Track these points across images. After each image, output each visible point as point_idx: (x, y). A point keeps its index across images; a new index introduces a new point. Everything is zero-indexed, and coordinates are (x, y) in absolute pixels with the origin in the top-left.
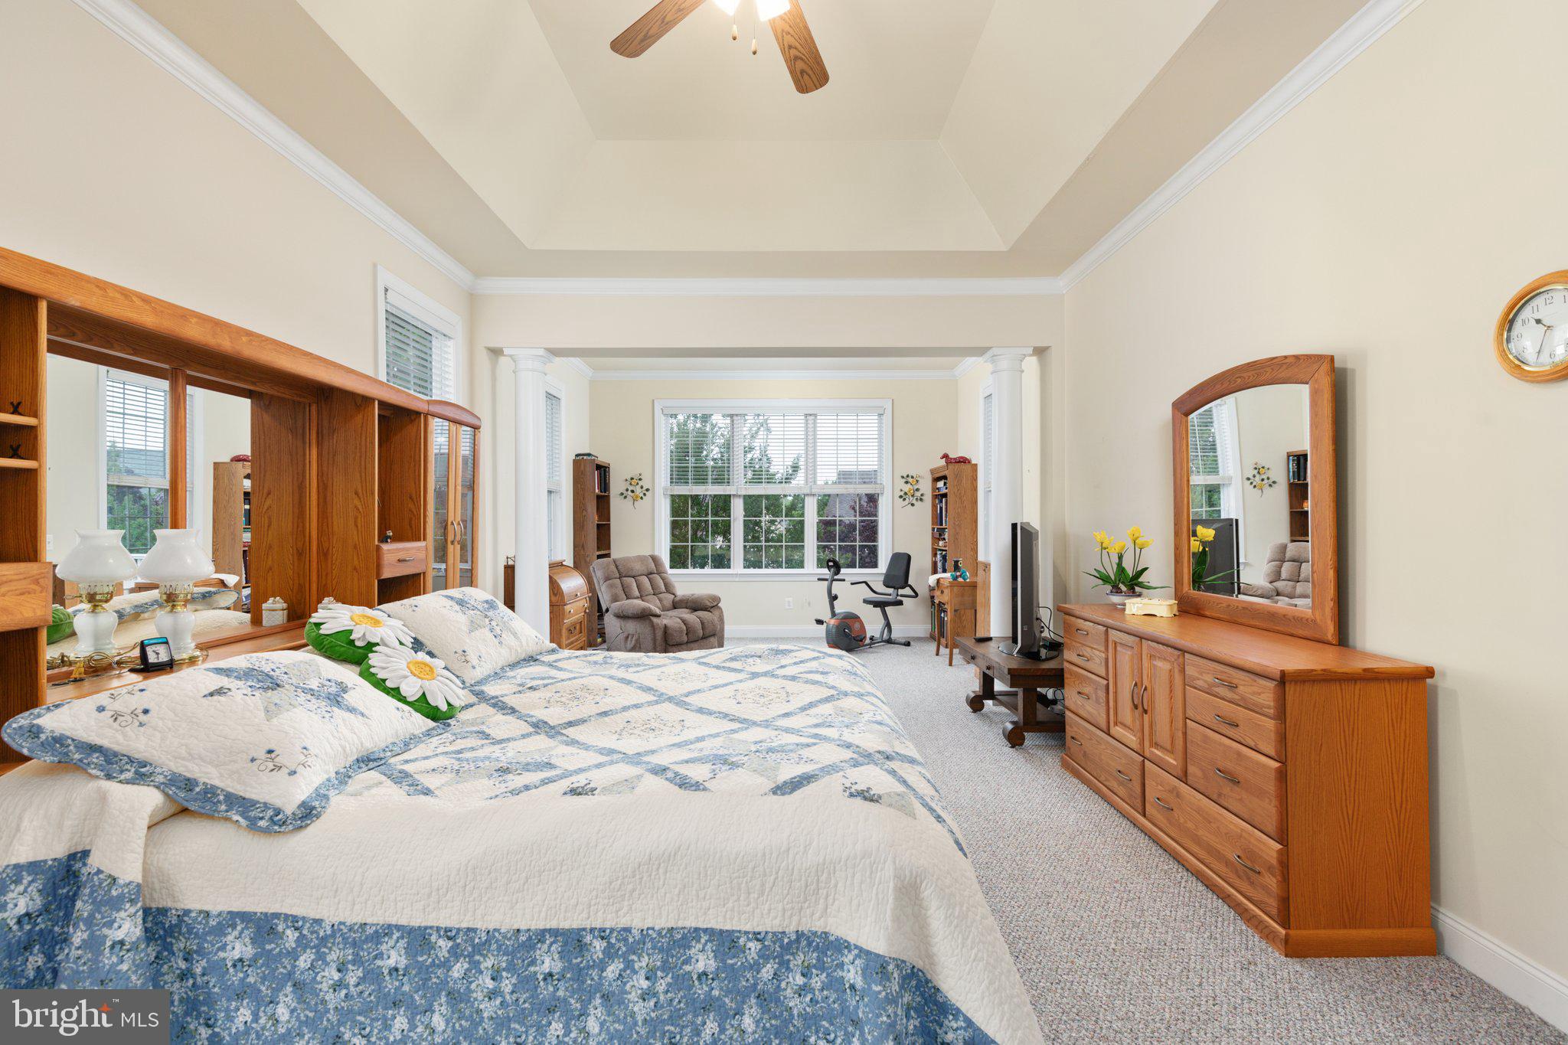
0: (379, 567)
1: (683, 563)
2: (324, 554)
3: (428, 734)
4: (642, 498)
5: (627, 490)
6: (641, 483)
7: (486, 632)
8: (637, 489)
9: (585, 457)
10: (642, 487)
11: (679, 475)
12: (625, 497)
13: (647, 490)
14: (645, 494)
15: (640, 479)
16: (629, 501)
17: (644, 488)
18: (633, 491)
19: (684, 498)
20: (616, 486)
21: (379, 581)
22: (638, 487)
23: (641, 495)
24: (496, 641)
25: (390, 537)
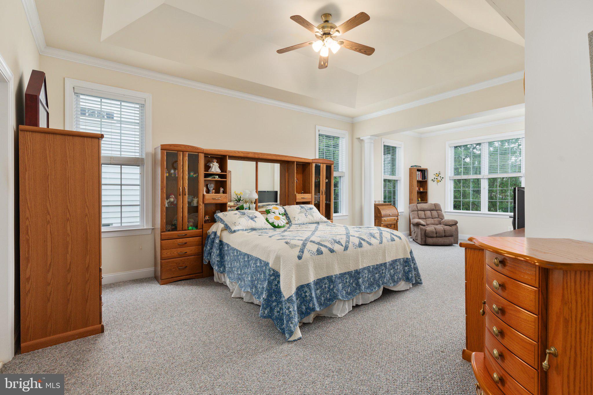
0: (296, 199)
1: (459, 208)
2: (288, 196)
3: (271, 229)
4: (440, 181)
5: (435, 178)
6: (440, 175)
7: (304, 215)
8: (439, 178)
9: (414, 167)
10: (440, 177)
11: (457, 171)
12: (434, 181)
13: (443, 178)
14: (441, 180)
15: (440, 174)
16: (435, 182)
17: (441, 177)
18: (437, 179)
19: (459, 181)
20: (430, 176)
21: (296, 202)
22: (439, 177)
23: (440, 180)
24: (305, 217)
25: (302, 193)
